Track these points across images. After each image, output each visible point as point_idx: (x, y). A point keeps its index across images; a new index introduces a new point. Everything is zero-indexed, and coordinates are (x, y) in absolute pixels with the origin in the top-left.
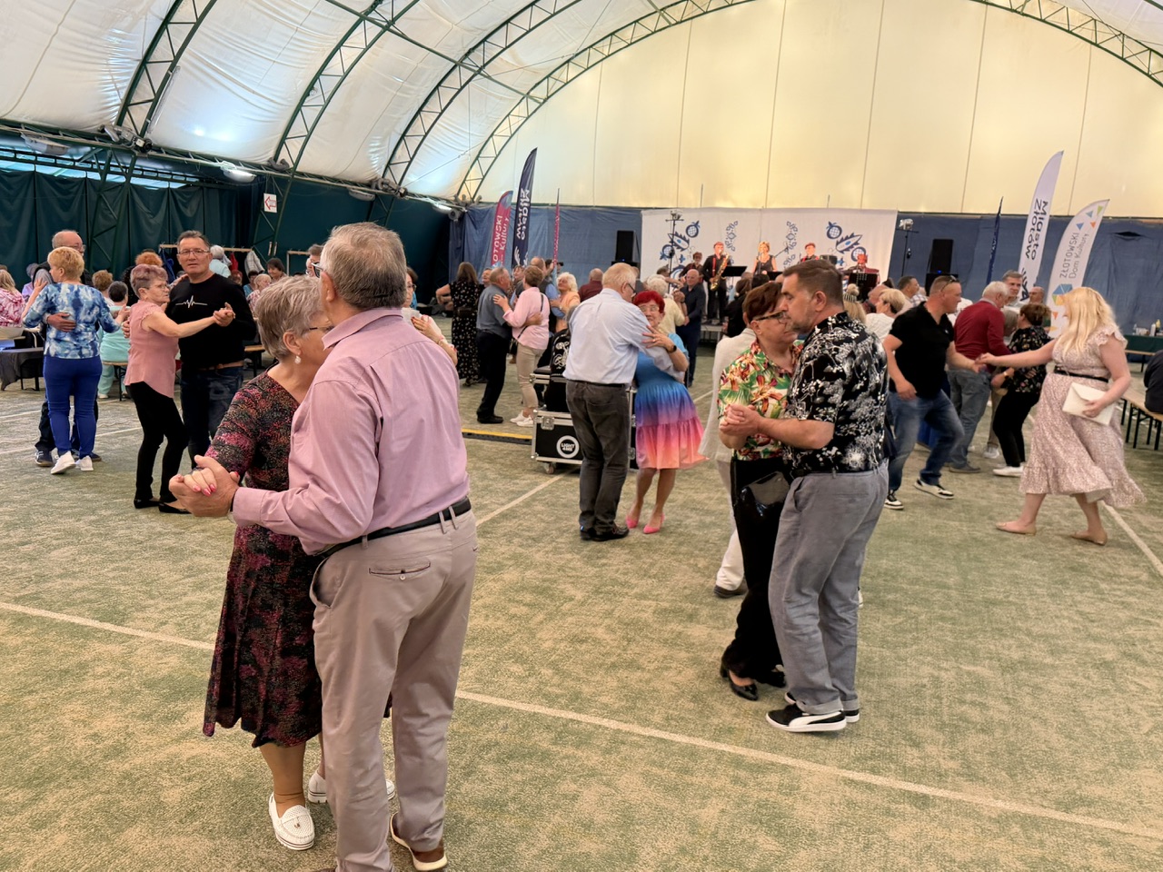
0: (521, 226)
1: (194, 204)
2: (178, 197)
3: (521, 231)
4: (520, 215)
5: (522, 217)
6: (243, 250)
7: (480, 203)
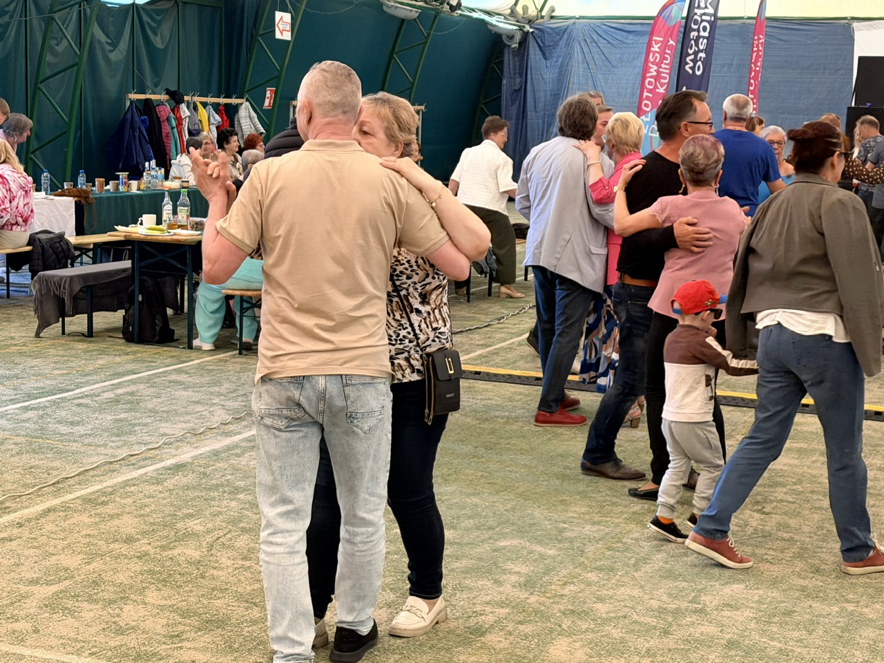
0: (696, 53)
1: (166, 29)
2: (146, 18)
3: (695, 61)
4: (694, 34)
5: (699, 37)
6: (234, 101)
7: (552, 17)
